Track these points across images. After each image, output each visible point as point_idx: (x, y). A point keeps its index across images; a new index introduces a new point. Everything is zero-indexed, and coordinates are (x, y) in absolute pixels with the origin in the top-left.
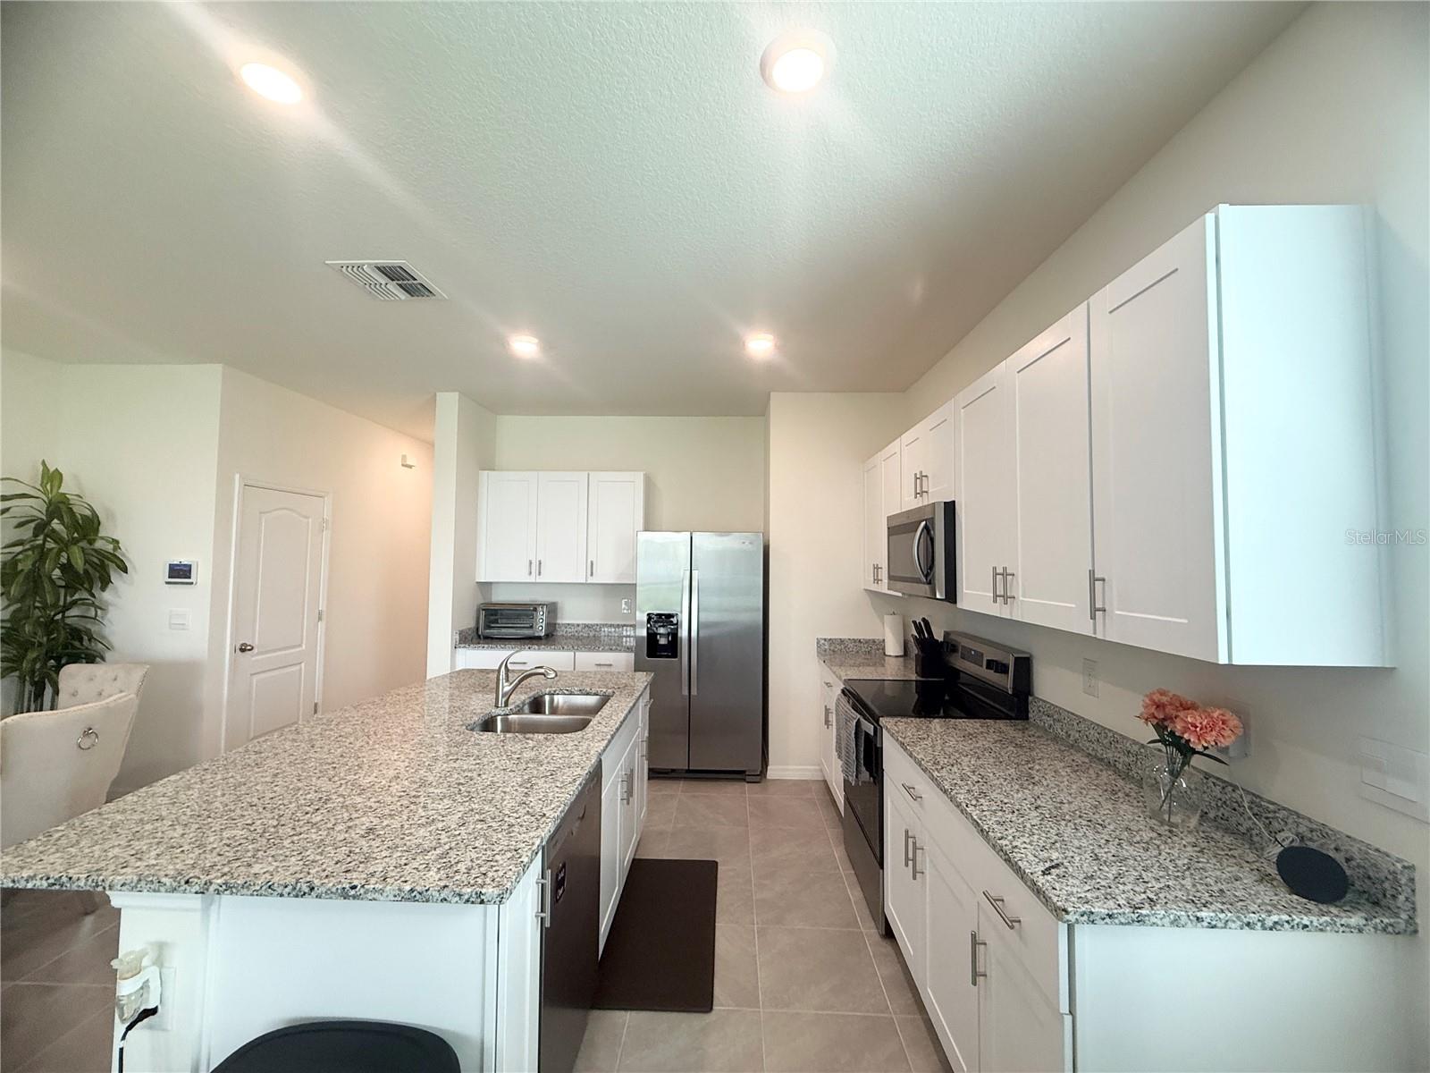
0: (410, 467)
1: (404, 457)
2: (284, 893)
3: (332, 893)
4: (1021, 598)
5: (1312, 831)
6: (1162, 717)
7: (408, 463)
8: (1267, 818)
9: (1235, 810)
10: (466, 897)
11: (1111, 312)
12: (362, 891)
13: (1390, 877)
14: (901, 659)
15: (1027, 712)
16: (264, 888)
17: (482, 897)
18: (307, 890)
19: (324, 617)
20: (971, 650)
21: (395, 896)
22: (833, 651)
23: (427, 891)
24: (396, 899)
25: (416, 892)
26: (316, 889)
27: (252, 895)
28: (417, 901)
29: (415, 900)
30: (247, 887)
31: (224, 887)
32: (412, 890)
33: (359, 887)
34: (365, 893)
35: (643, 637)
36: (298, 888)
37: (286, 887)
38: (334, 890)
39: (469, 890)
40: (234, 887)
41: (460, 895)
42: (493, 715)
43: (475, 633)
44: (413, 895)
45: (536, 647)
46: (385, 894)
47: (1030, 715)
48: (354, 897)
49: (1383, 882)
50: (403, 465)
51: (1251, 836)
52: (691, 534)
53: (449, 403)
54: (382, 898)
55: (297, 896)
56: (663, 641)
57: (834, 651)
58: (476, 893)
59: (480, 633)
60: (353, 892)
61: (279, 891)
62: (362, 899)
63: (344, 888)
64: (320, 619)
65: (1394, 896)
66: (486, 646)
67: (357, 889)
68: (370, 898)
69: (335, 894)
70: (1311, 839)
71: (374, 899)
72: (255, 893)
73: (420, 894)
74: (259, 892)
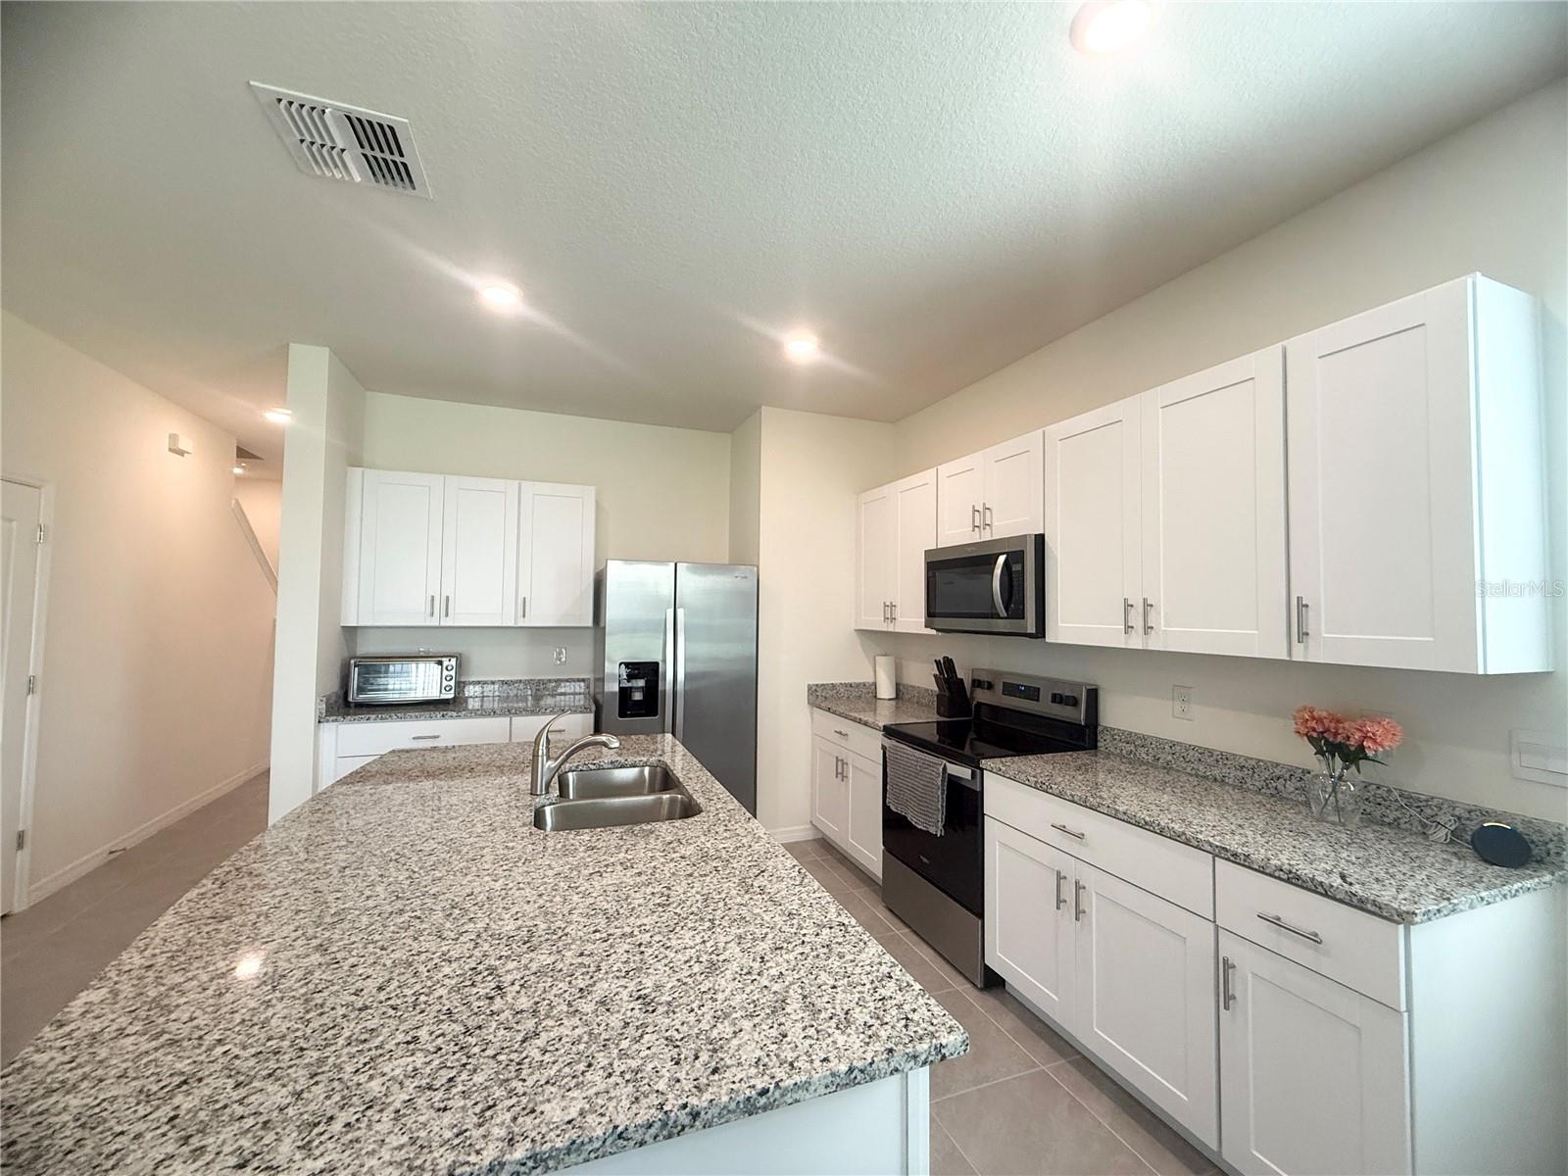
0: (182, 453)
1: (173, 438)
2: (647, 1138)
3: (729, 1111)
4: (1163, 629)
5: (1469, 812)
6: (1321, 730)
7: (182, 446)
8: (1418, 807)
9: (1380, 804)
10: (923, 1057)
11: (1320, 357)
12: (777, 1094)
13: (1555, 839)
14: (893, 703)
15: (1096, 741)
16: (608, 1143)
17: (943, 1051)
18: (687, 1121)
19: (39, 687)
20: (1019, 685)
21: (827, 1087)
22: (824, 697)
23: (871, 1064)
24: (829, 1090)
25: (856, 1072)
26: (703, 1113)
27: (586, 1160)
28: (859, 1083)
29: (855, 1083)
30: (576, 1150)
31: (530, 1164)
32: (851, 1070)
33: (771, 1090)
34: (782, 1095)
35: (613, 693)
36: (671, 1123)
37: (650, 1126)
38: (733, 1106)
39: (925, 1046)
40: (550, 1157)
41: (915, 1057)
42: (538, 806)
43: (341, 701)
44: (852, 1076)
45: (455, 714)
46: (812, 1088)
47: (1099, 744)
48: (765, 1108)
49: (1547, 843)
50: (170, 450)
51: (1399, 824)
52: (676, 564)
53: (311, 363)
54: (808, 1096)
55: (670, 1136)
56: (638, 696)
57: (826, 698)
58: (936, 1048)
59: (350, 699)
60: (763, 1101)
61: (638, 1137)
62: (778, 1107)
63: (749, 1099)
64: (30, 690)
65: (1558, 854)
66: (374, 716)
67: (770, 1093)
68: (790, 1101)
69: (734, 1112)
70: (1468, 819)
71: (797, 1101)
72: (593, 1155)
73: (862, 1071)
74: (600, 1153)
